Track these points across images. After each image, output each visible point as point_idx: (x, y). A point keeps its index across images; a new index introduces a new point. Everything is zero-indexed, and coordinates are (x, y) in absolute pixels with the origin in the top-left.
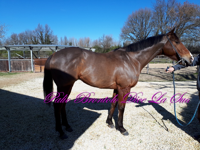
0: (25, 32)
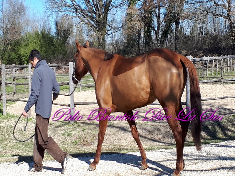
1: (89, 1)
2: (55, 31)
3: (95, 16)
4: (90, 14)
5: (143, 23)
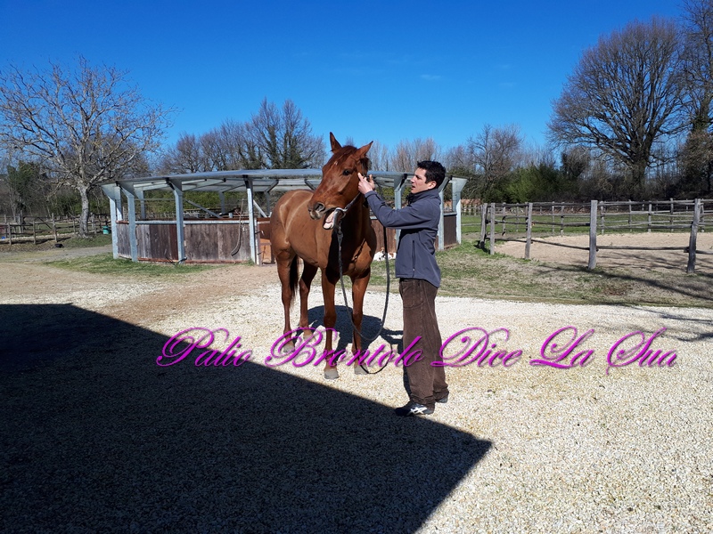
0: (219, 129)
1: (620, 129)
2: (561, 165)
3: (628, 145)
4: (621, 144)
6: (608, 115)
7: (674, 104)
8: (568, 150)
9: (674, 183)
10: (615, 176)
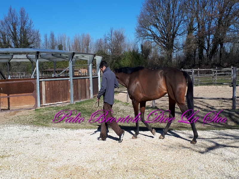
1: (162, 32)
2: (141, 50)
3: (165, 41)
4: (163, 40)
5: (198, 45)
6: (158, 25)
7: (181, 20)
8: (143, 43)
9: (182, 61)
10: (161, 56)
